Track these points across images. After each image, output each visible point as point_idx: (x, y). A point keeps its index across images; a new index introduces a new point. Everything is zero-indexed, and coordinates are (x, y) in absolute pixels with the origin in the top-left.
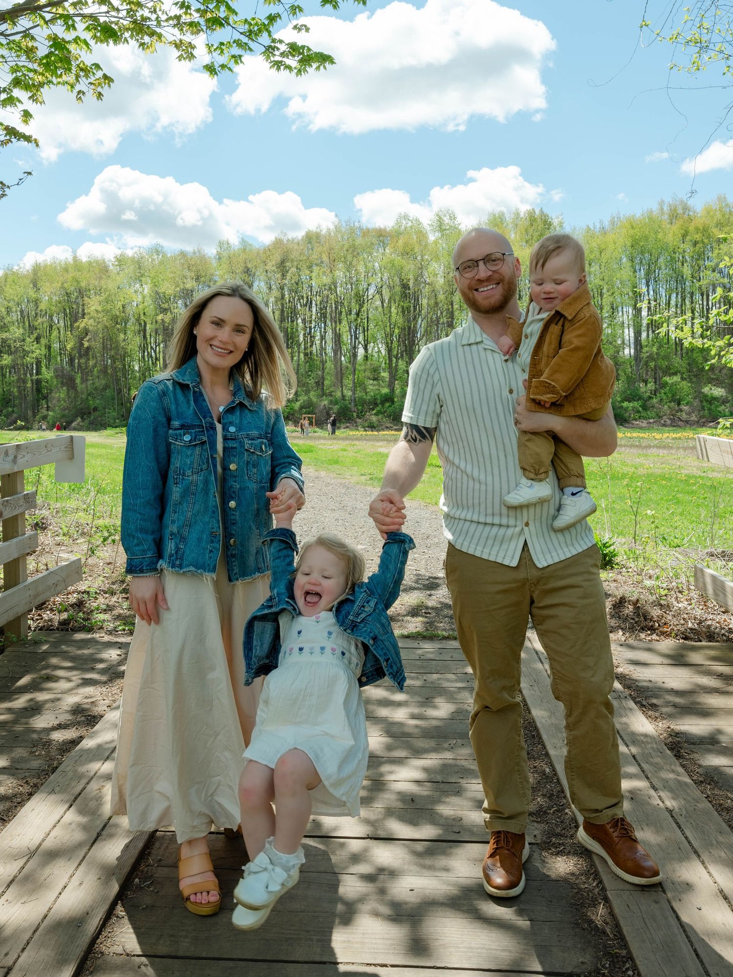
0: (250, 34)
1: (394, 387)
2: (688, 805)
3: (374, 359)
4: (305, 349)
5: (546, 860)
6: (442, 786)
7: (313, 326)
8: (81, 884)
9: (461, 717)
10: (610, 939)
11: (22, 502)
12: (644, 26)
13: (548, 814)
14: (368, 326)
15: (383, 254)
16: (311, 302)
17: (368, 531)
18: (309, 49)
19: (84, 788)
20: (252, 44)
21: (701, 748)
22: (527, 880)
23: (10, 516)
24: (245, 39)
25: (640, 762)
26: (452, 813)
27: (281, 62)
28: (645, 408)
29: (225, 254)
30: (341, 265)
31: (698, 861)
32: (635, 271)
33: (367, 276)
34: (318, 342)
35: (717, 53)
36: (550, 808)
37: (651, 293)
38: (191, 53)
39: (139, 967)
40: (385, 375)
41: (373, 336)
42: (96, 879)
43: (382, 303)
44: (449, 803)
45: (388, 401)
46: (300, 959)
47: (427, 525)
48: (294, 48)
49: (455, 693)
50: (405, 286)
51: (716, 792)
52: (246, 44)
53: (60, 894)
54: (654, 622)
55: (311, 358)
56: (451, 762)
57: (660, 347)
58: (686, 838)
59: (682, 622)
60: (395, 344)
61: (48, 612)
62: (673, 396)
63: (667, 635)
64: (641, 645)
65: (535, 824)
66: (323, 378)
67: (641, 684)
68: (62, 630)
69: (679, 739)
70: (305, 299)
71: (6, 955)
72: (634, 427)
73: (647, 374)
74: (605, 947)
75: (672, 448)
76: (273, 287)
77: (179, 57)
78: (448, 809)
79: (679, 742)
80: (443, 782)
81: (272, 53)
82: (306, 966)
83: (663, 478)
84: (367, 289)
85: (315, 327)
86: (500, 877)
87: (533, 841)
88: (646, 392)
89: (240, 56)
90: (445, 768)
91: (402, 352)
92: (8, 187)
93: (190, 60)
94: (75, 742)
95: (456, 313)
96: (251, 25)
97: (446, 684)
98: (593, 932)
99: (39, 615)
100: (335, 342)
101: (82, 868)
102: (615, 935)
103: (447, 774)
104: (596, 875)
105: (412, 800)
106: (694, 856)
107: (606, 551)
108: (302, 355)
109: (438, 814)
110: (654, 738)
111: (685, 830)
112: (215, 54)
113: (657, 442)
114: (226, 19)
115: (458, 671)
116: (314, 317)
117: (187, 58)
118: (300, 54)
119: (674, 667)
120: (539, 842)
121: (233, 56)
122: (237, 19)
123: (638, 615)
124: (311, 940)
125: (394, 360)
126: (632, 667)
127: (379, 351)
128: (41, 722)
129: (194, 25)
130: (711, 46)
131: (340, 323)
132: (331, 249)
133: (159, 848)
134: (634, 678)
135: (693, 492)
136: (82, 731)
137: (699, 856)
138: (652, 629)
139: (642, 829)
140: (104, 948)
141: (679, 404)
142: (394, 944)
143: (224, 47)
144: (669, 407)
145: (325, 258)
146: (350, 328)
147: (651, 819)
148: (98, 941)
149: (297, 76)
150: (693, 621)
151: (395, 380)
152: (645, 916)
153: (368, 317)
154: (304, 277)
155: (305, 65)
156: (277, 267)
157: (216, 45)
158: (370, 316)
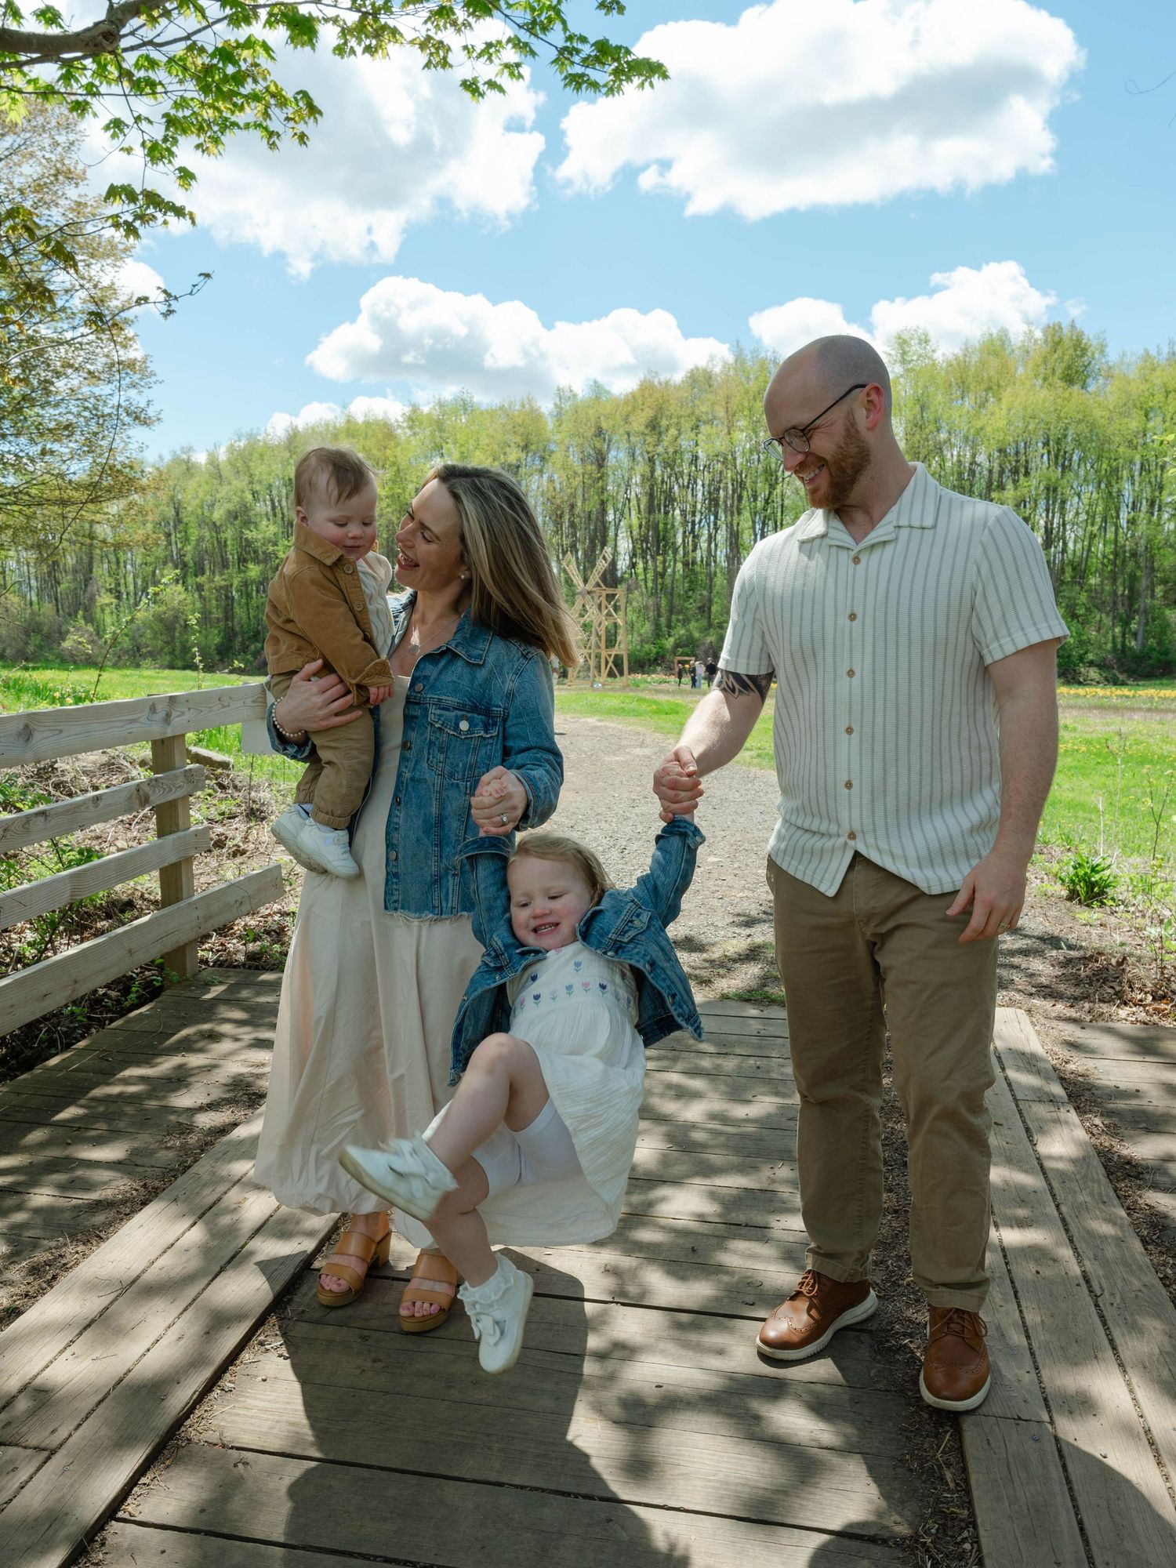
0: (536, 28)
2: (1127, 1288)
4: (685, 554)
5: (878, 1358)
7: (697, 520)
8: (180, 1339)
10: (949, 1491)
11: (180, 781)
13: (899, 1286)
16: (695, 483)
17: (733, 835)
18: (627, 52)
19: (219, 1199)
20: (535, 44)
23: (162, 801)
24: (524, 36)
27: (583, 75)
29: (567, 406)
34: (704, 545)
39: (235, 1466)
42: (202, 1333)
46: (468, 1476)
48: (603, 50)
52: (527, 44)
53: (148, 1350)
54: (1147, 993)
55: (693, 570)
61: (235, 941)
66: (710, 601)
67: (1100, 1091)
68: (250, 968)
70: (686, 479)
71: (53, 1432)
74: (938, 1501)
76: (640, 458)
80: (747, 1226)
81: (568, 59)
82: (473, 1486)
85: (700, 522)
89: (518, 65)
92: (176, 298)
94: (223, 1130)
98: (924, 1477)
99: (222, 944)
100: (731, 544)
101: (187, 1315)
102: (957, 1485)
105: (693, 1250)
107: (1095, 878)
108: (679, 566)
111: (1113, 1329)
112: (479, 63)
116: (699, 506)
118: (614, 60)
120: (874, 1328)
121: (507, 66)
124: (490, 1448)
128: (184, 1100)
129: (445, 14)
131: (739, 513)
132: (728, 398)
133: (306, 1294)
134: (1092, 1081)
136: (240, 1114)
137: (1125, 1372)
140: (193, 1433)
142: (611, 1467)
143: (492, 51)
145: (720, 412)
146: (754, 522)
147: (1061, 1307)
148: (188, 1422)
149: (606, 98)
152: (1011, 1460)
153: (782, 506)
154: (685, 443)
155: (621, 80)
156: (647, 427)
157: (480, 47)
158: (786, 502)
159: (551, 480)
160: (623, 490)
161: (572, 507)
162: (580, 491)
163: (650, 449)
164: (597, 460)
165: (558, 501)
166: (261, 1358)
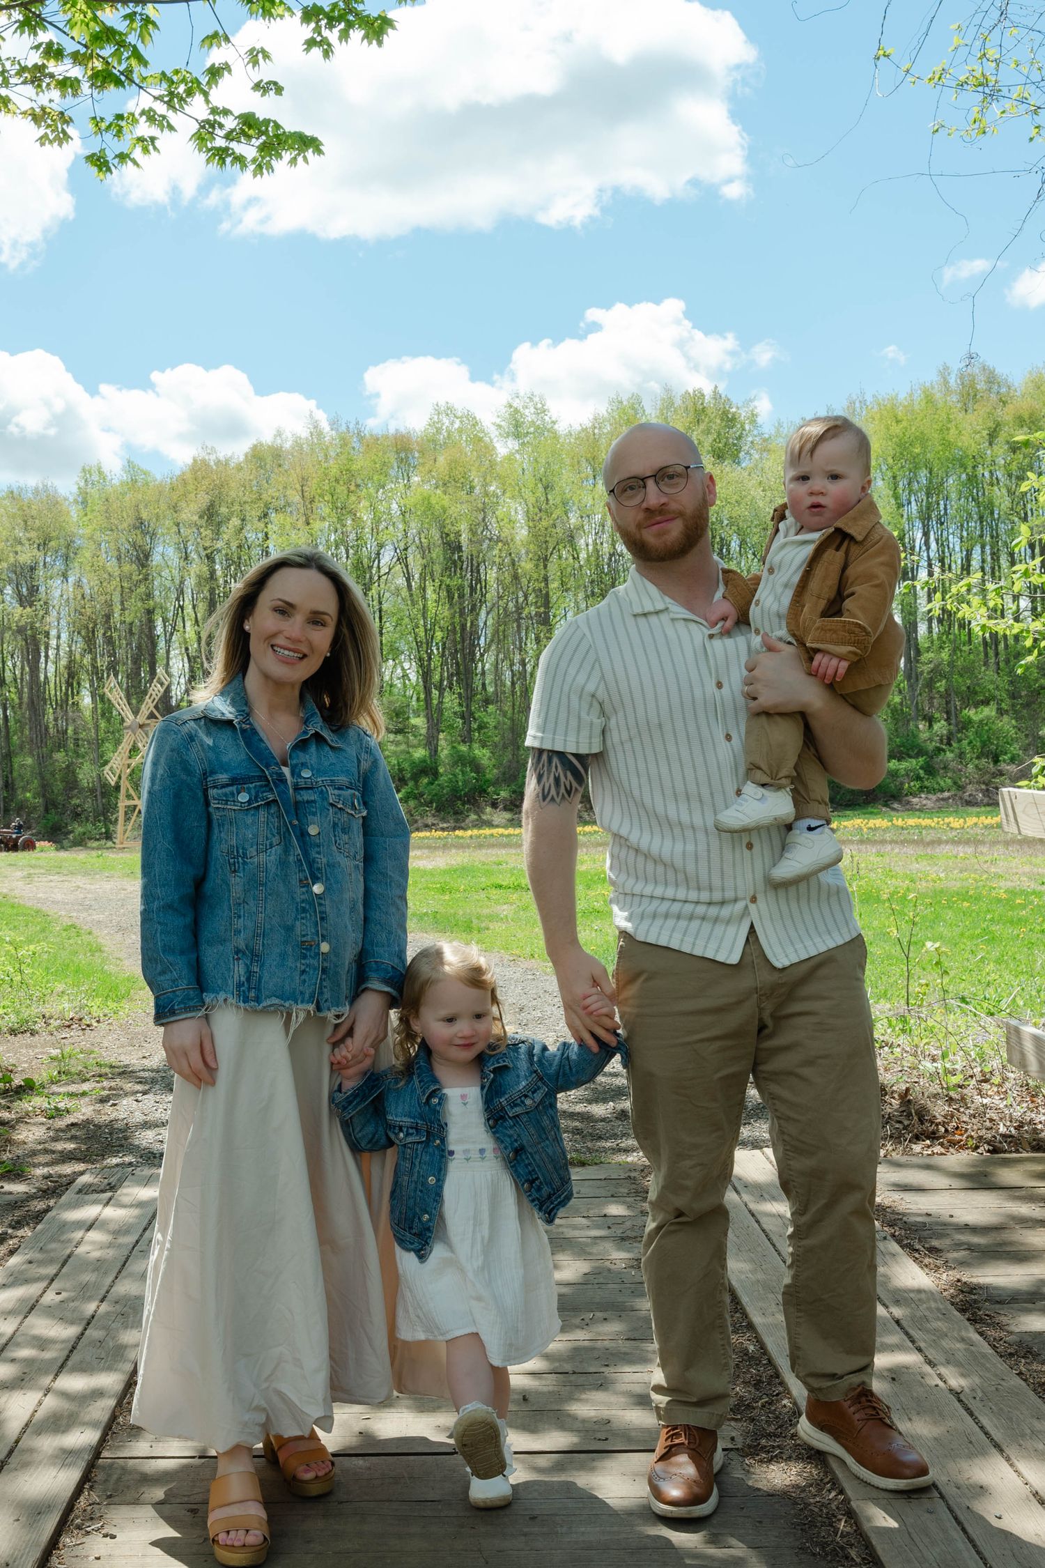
0: (173, 100)
1: (436, 746)
2: (985, 1385)
3: (395, 691)
5: (752, 1470)
6: (573, 1378)
9: (601, 1280)
12: (882, 58)
13: (754, 1408)
14: (381, 628)
15: (408, 487)
18: (277, 126)
20: (174, 118)
21: (1012, 1308)
22: (721, 1497)
24: (161, 108)
25: (907, 1328)
26: (592, 1414)
27: (227, 149)
28: (930, 770)
29: (94, 493)
30: (326, 510)
31: (1000, 1457)
32: (900, 506)
33: (375, 530)
35: (1015, 103)
36: (755, 1400)
37: (933, 545)
38: (64, 132)
40: (419, 721)
41: (392, 644)
42: (11, 1521)
43: (408, 580)
44: (587, 1401)
45: (426, 774)
47: (519, 990)
48: (249, 124)
49: (587, 1245)
50: (453, 547)
51: (1035, 1366)
52: (164, 117)
54: (937, 1125)
56: (586, 1343)
57: (955, 650)
58: (982, 1428)
59: (988, 1124)
60: (436, 661)
62: (984, 744)
63: (961, 1147)
64: (915, 1160)
65: (733, 1423)
67: (912, 1219)
69: (976, 1297)
72: (910, 809)
73: (931, 705)
75: (982, 843)
76: (194, 556)
77: (41, 138)
78: (588, 1407)
79: (975, 1301)
80: (575, 1373)
81: (210, 134)
83: (964, 895)
84: (378, 554)
86: (677, 1487)
87: (730, 1446)
88: (931, 740)
89: (153, 139)
90: (577, 1353)
91: (451, 676)
93: (60, 145)
95: (553, 598)
96: (173, 82)
97: (571, 1233)
98: (829, 1558)
102: (865, 1559)
103: (581, 1362)
104: (835, 1483)
105: (525, 1399)
106: (994, 1450)
109: (569, 1415)
110: (932, 1293)
111: (981, 1418)
112: (108, 137)
113: (954, 833)
114: (128, 73)
115: (591, 1213)
117: (55, 139)
118: (261, 133)
119: (970, 1192)
120: (739, 1446)
121: (141, 140)
122: (145, 72)
123: (909, 1115)
125: (435, 693)
126: (896, 1196)
127: (405, 676)
129: (69, 83)
130: (1005, 91)
132: (304, 481)
133: (107, 1481)
134: (901, 1211)
135: (1020, 921)
137: (1001, 1451)
138: (933, 1136)
139: (910, 1419)
141: (996, 761)
143: (123, 123)
144: (976, 766)
145: (296, 498)
147: (925, 1404)
149: (255, 176)
150: (1008, 1123)
151: (439, 731)
154: (252, 536)
155: (271, 156)
156: (201, 517)
157: (109, 118)
158: (385, 607)
159: (78, 584)
160: (174, 596)
161: (108, 617)
162: (117, 598)
163: (207, 544)
164: (138, 558)
165: (89, 611)
166: (84, 1540)
